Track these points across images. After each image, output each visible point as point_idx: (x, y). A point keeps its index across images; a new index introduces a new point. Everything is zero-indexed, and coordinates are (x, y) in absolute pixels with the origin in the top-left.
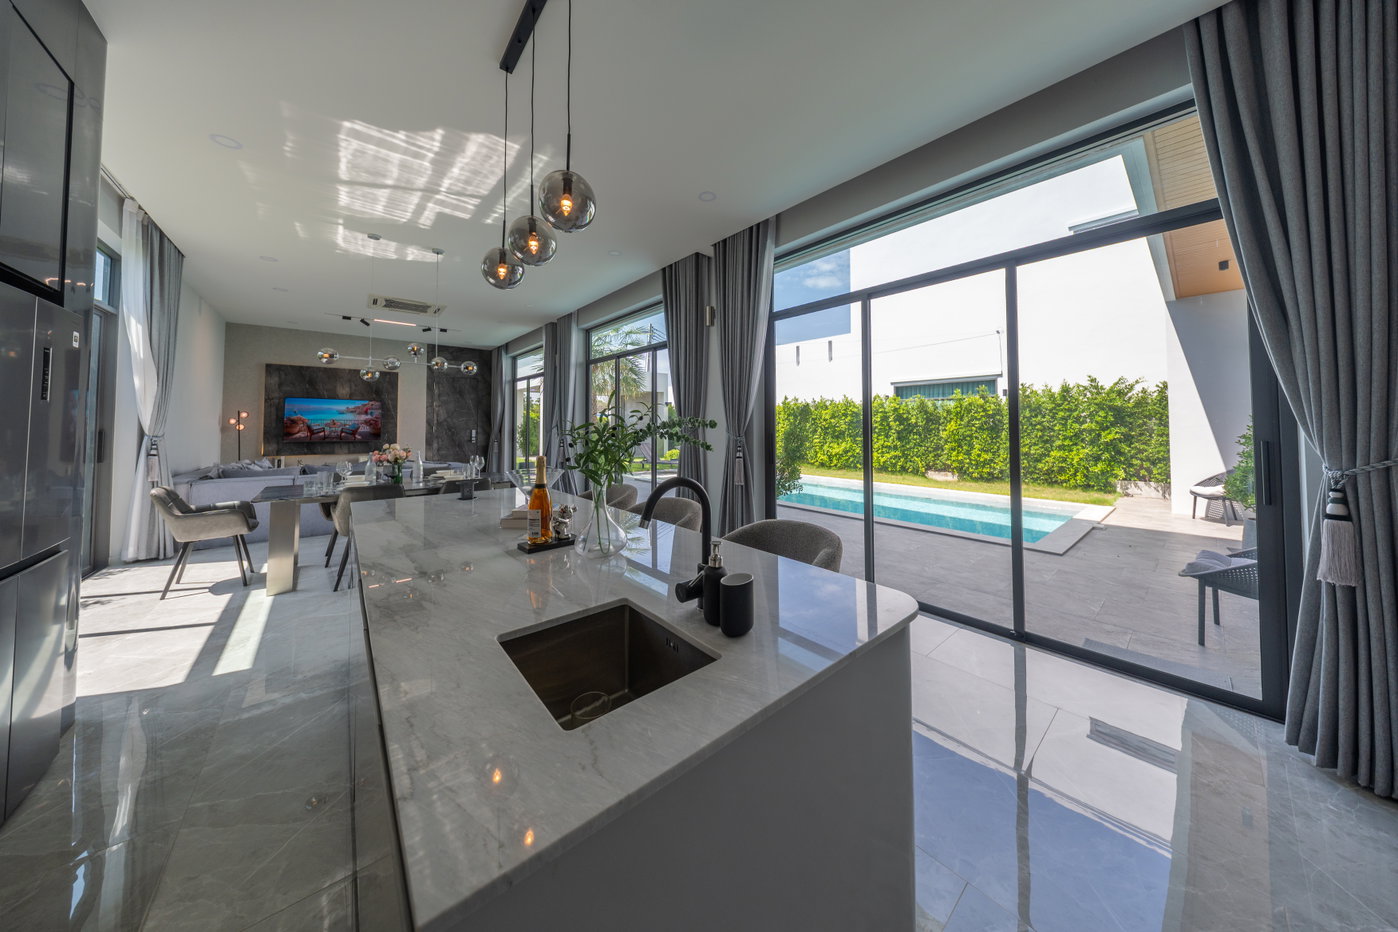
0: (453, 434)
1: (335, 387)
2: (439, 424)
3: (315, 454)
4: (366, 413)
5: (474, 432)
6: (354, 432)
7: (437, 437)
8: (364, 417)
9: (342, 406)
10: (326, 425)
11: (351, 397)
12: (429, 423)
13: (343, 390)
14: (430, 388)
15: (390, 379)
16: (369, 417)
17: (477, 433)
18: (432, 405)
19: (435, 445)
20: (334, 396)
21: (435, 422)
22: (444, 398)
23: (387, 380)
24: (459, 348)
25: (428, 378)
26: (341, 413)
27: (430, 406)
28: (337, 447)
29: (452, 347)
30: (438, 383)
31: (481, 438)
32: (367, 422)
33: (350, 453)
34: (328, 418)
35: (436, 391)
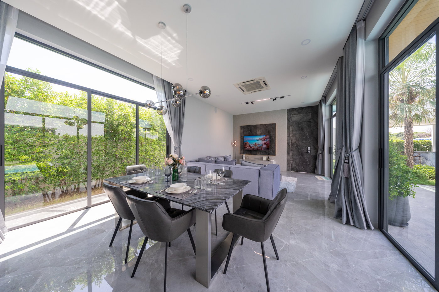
0: (299, 148)
1: (257, 132)
2: (292, 144)
3: (252, 154)
4: (265, 140)
5: (309, 148)
6: (261, 147)
7: (292, 150)
8: (264, 142)
9: (257, 138)
10: (254, 145)
11: (261, 135)
12: (288, 144)
13: (259, 132)
14: (288, 128)
15: (273, 126)
16: (266, 142)
17: (311, 149)
18: (289, 136)
19: (291, 154)
20: (256, 135)
21: (291, 143)
22: (294, 132)
23: (272, 127)
24: (301, 108)
25: (287, 124)
26: (258, 140)
27: (288, 136)
28: (257, 152)
29: (298, 108)
30: (292, 126)
31: (313, 151)
32: (265, 144)
33: (261, 155)
34: (254, 142)
35: (291, 130)
